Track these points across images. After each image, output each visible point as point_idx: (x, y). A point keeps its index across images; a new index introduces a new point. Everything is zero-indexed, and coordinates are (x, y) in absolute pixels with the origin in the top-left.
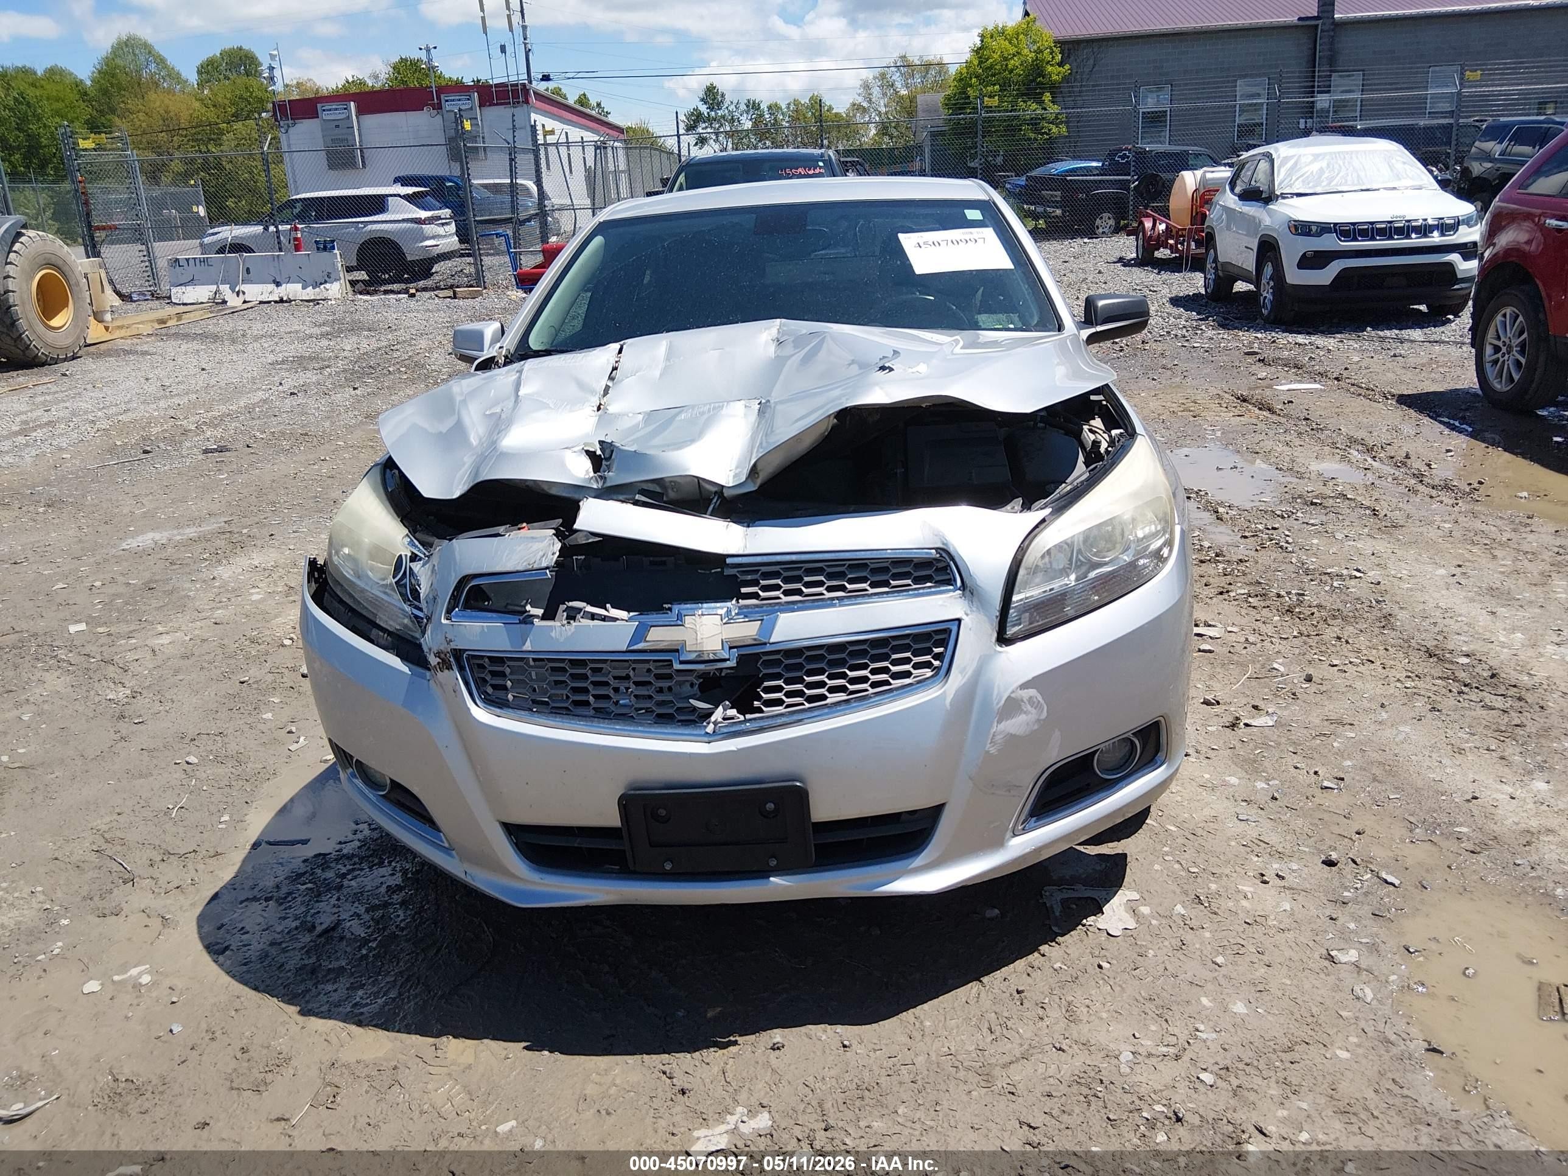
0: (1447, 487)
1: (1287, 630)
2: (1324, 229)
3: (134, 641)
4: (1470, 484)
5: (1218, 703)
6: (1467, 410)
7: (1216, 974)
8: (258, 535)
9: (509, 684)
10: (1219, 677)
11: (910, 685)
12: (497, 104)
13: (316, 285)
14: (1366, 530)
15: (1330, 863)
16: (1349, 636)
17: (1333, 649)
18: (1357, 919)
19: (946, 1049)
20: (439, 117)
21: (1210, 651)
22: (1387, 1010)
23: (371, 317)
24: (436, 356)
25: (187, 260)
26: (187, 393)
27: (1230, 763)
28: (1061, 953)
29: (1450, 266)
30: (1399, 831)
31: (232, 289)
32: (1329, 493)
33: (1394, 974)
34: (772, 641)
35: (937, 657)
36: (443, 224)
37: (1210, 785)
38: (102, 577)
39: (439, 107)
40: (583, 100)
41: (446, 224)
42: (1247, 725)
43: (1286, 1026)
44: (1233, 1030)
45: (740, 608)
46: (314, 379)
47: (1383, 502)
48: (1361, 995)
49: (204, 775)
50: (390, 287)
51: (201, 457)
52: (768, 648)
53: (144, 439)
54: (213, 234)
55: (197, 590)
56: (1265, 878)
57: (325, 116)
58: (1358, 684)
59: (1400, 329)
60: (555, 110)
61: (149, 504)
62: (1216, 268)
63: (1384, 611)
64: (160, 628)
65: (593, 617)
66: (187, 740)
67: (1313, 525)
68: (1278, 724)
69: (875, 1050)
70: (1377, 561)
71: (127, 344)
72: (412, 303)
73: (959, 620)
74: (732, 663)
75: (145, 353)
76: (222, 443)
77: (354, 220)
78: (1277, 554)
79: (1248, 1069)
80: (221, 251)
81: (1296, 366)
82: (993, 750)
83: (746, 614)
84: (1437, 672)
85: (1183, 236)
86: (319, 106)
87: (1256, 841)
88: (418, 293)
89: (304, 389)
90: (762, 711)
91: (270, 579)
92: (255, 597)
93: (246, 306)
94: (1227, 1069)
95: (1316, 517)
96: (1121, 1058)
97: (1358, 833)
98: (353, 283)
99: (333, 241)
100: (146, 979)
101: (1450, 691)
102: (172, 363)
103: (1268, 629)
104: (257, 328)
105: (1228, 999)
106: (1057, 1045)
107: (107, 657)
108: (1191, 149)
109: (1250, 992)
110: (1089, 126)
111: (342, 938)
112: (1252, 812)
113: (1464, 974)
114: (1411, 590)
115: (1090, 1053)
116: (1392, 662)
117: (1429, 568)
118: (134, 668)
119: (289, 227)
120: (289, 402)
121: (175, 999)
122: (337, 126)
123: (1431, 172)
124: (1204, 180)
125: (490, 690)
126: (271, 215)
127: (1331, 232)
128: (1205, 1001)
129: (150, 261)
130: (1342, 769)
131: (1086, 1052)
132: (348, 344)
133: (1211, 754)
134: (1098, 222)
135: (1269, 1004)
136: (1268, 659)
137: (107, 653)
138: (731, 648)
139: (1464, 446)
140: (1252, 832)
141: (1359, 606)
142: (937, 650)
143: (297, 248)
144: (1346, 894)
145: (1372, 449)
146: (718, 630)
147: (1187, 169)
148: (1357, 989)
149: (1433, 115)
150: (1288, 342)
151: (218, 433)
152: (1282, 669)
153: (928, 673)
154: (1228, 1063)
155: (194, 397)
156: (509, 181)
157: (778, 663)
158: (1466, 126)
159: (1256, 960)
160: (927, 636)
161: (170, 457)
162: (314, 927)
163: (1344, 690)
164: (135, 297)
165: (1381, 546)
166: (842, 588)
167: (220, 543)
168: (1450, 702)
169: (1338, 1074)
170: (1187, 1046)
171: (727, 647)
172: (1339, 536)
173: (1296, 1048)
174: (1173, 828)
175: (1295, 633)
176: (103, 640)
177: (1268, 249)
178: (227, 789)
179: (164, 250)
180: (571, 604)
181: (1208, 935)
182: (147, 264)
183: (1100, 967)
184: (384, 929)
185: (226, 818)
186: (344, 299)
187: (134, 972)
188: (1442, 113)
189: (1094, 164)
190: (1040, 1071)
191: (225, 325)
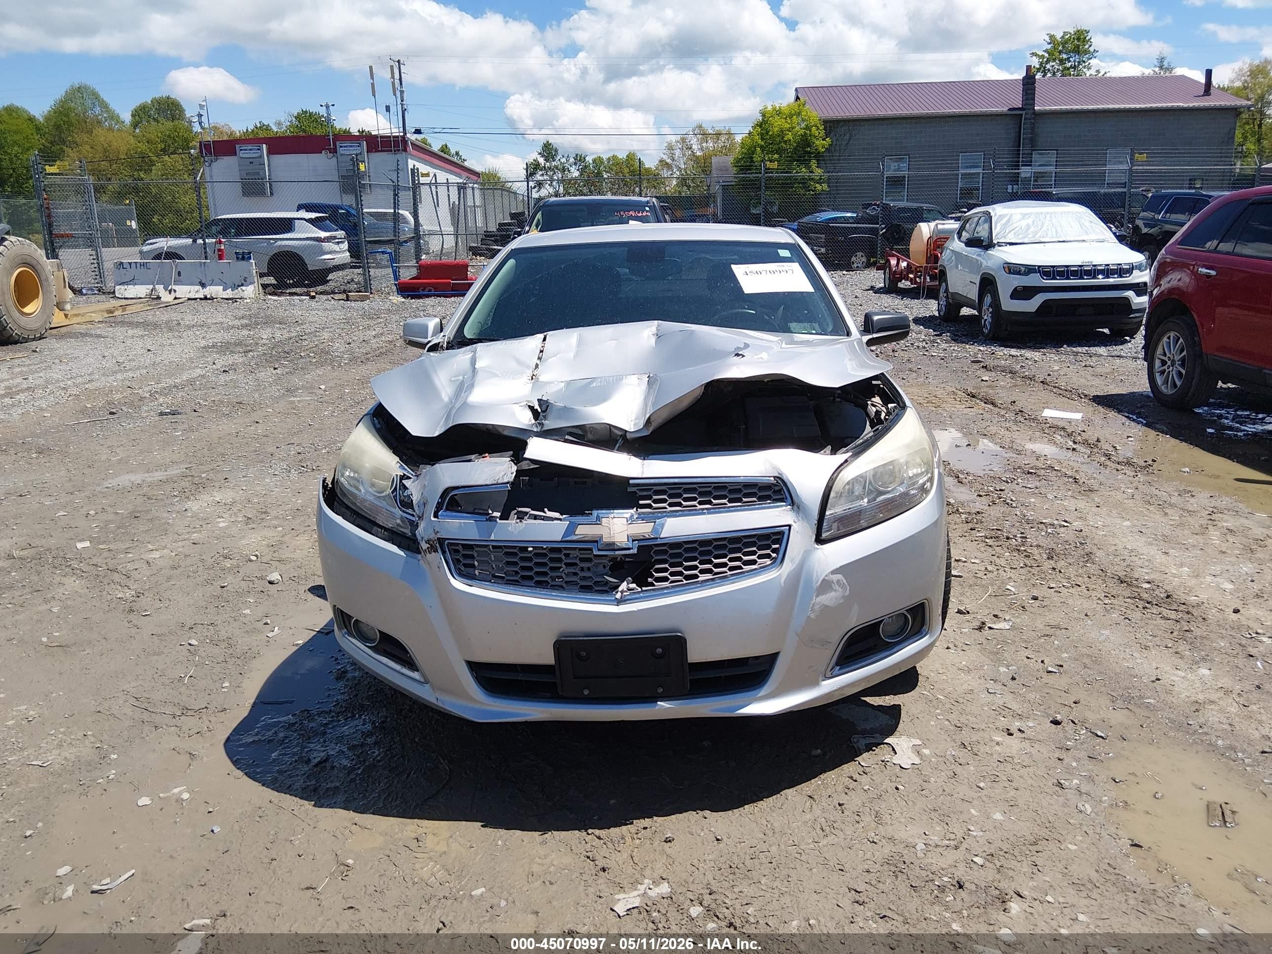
0: (1129, 463)
1: (1015, 562)
2: (1030, 270)
3: (131, 555)
4: (1146, 462)
5: (968, 613)
6: (1142, 407)
7: (980, 794)
8: (215, 479)
9: (476, 563)
10: (968, 594)
11: (756, 569)
12: (382, 151)
13: (235, 287)
14: (1070, 493)
15: (1056, 723)
16: (1061, 568)
17: (1050, 576)
18: (1078, 760)
19: (791, 842)
20: (334, 159)
21: (960, 577)
22: (1101, 819)
23: (281, 313)
24: (337, 345)
25: (130, 264)
26: (138, 369)
27: (980, 654)
28: (869, 779)
29: (1127, 300)
30: (1105, 701)
31: (166, 289)
32: (1041, 465)
33: (1105, 796)
34: (661, 536)
35: (774, 551)
36: (338, 243)
37: (966, 669)
38: (94, 507)
39: (334, 151)
40: (444, 149)
41: (341, 242)
42: (990, 628)
43: (1031, 829)
44: (994, 830)
45: (639, 514)
46: (241, 360)
47: (1081, 473)
48: (1083, 809)
49: (205, 654)
50: (293, 290)
51: (157, 418)
52: (659, 542)
53: (109, 404)
54: (151, 244)
55: (174, 519)
56: (1010, 732)
57: (242, 154)
58: (1070, 602)
59: (1089, 347)
60: (427, 157)
61: (121, 454)
62: (947, 297)
63: (1086, 550)
64: (150, 547)
65: (536, 517)
66: (186, 628)
67: (1030, 488)
68: (1013, 628)
69: (740, 843)
70: (1079, 515)
71: (83, 328)
72: (313, 303)
73: (790, 526)
74: (635, 551)
75: (99, 336)
76: (173, 408)
77: (267, 237)
78: (1005, 509)
79: (1007, 855)
80: (158, 257)
81: (1011, 372)
82: (812, 616)
83: (642, 518)
84: (1127, 593)
85: (921, 272)
86: (237, 146)
87: (1002, 707)
88: (317, 296)
89: (233, 368)
90: (654, 585)
91: (231, 512)
92: (221, 525)
93: (177, 301)
94: (992, 855)
95: (1032, 483)
96: (917, 847)
97: (1075, 703)
98: (264, 286)
99: (250, 253)
100: (186, 796)
101: (1137, 607)
102: (123, 345)
103: (1002, 562)
104: (189, 319)
105: (989, 811)
106: (871, 840)
107: (111, 567)
108: (925, 206)
109: (1004, 806)
110: (845, 186)
111: (333, 768)
112: (998, 687)
113: (1155, 796)
114: (1105, 536)
115: (895, 845)
116: (1094, 586)
117: (1118, 521)
118: (134, 574)
119: (214, 240)
120: (223, 378)
121: (211, 810)
122: (251, 163)
123: (1110, 228)
124: (936, 231)
125: (463, 568)
126: (200, 231)
127: (1036, 272)
128: (973, 811)
129: (98, 263)
130: (1062, 659)
131: (893, 844)
132: (265, 334)
133: (965, 647)
134: (853, 259)
135: (1019, 815)
136: (1003, 583)
137: (111, 564)
138: (633, 541)
139: (1140, 434)
140: (999, 700)
141: (1067, 547)
142: (774, 546)
143: (221, 257)
144: (1068, 743)
145: (1072, 435)
146: (625, 527)
147: (923, 221)
148: (1080, 805)
149: (1110, 185)
150: (1004, 354)
151: (169, 399)
152: (1013, 589)
153: (768, 561)
154: (993, 851)
155: (145, 371)
156: (392, 211)
157: (665, 552)
158: (1137, 194)
159: (1008, 786)
160: (767, 537)
161: (132, 418)
162: (309, 760)
163: (1060, 605)
164: (84, 291)
165: (1081, 504)
166: (710, 503)
167: (185, 484)
168: (1136, 615)
169: (1070, 860)
170: (963, 840)
171: (631, 541)
172: (1050, 496)
173: (1039, 843)
174: (942, 697)
175: (1022, 565)
176: (106, 554)
177: (987, 284)
178: (223, 664)
179: (112, 255)
180: (520, 509)
181: (972, 768)
182: (96, 265)
183: (897, 788)
184: (364, 761)
185: (226, 684)
186: (257, 299)
187: (176, 791)
188: (1118, 184)
189: (849, 215)
190: (860, 856)
191: (162, 316)
